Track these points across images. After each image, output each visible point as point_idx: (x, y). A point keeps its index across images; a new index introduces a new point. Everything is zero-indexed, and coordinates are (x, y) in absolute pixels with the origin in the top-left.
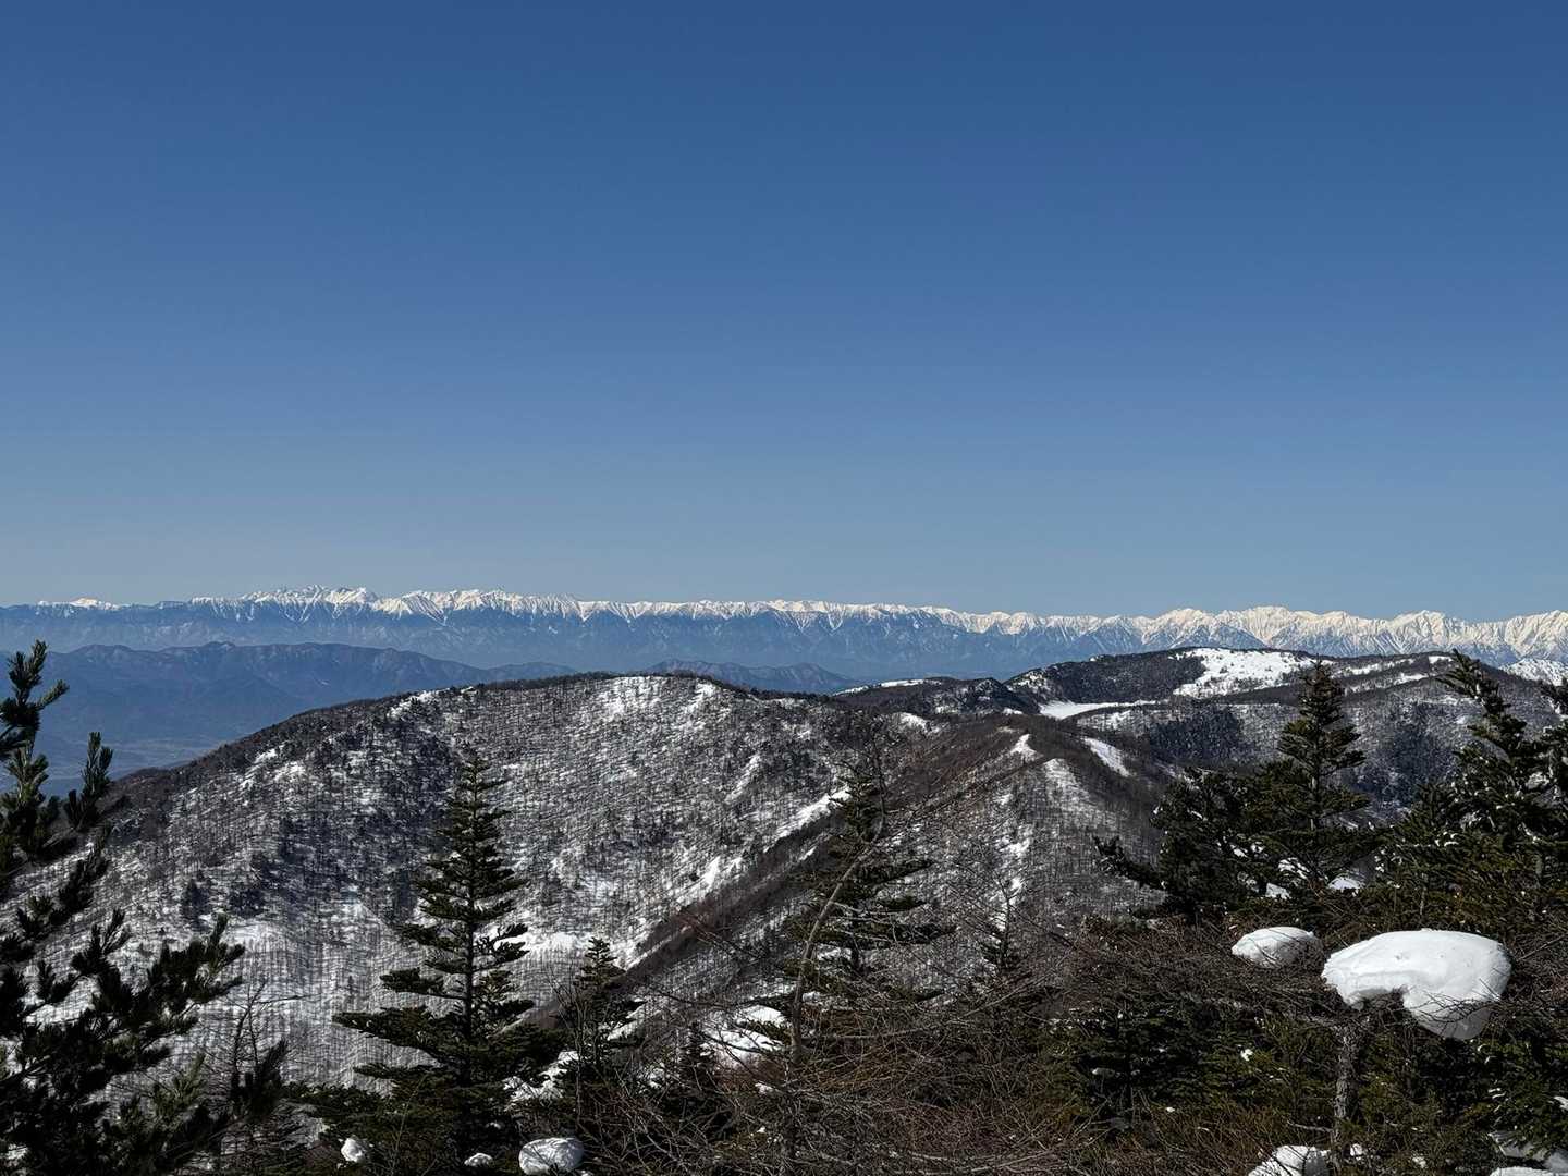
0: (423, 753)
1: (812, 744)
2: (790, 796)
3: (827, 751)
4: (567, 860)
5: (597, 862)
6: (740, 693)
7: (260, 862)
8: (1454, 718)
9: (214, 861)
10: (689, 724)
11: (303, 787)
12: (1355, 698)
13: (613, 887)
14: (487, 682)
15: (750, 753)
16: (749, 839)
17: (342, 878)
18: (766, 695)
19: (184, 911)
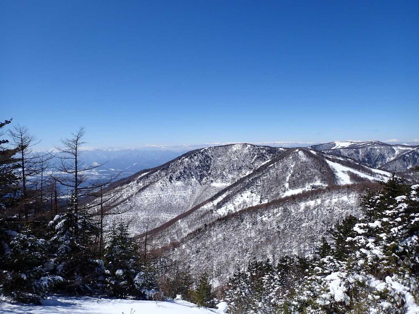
0: (206, 156)
1: (265, 153)
2: (261, 161)
3: (267, 154)
4: (226, 172)
5: (230, 172)
6: (254, 146)
7: (181, 173)
8: (377, 150)
9: (174, 173)
10: (246, 151)
11: (188, 162)
12: (360, 148)
13: (232, 176)
14: (216, 146)
15: (255, 155)
16: (254, 168)
17: (192, 175)
18: (258, 146)
19: (169, 180)
